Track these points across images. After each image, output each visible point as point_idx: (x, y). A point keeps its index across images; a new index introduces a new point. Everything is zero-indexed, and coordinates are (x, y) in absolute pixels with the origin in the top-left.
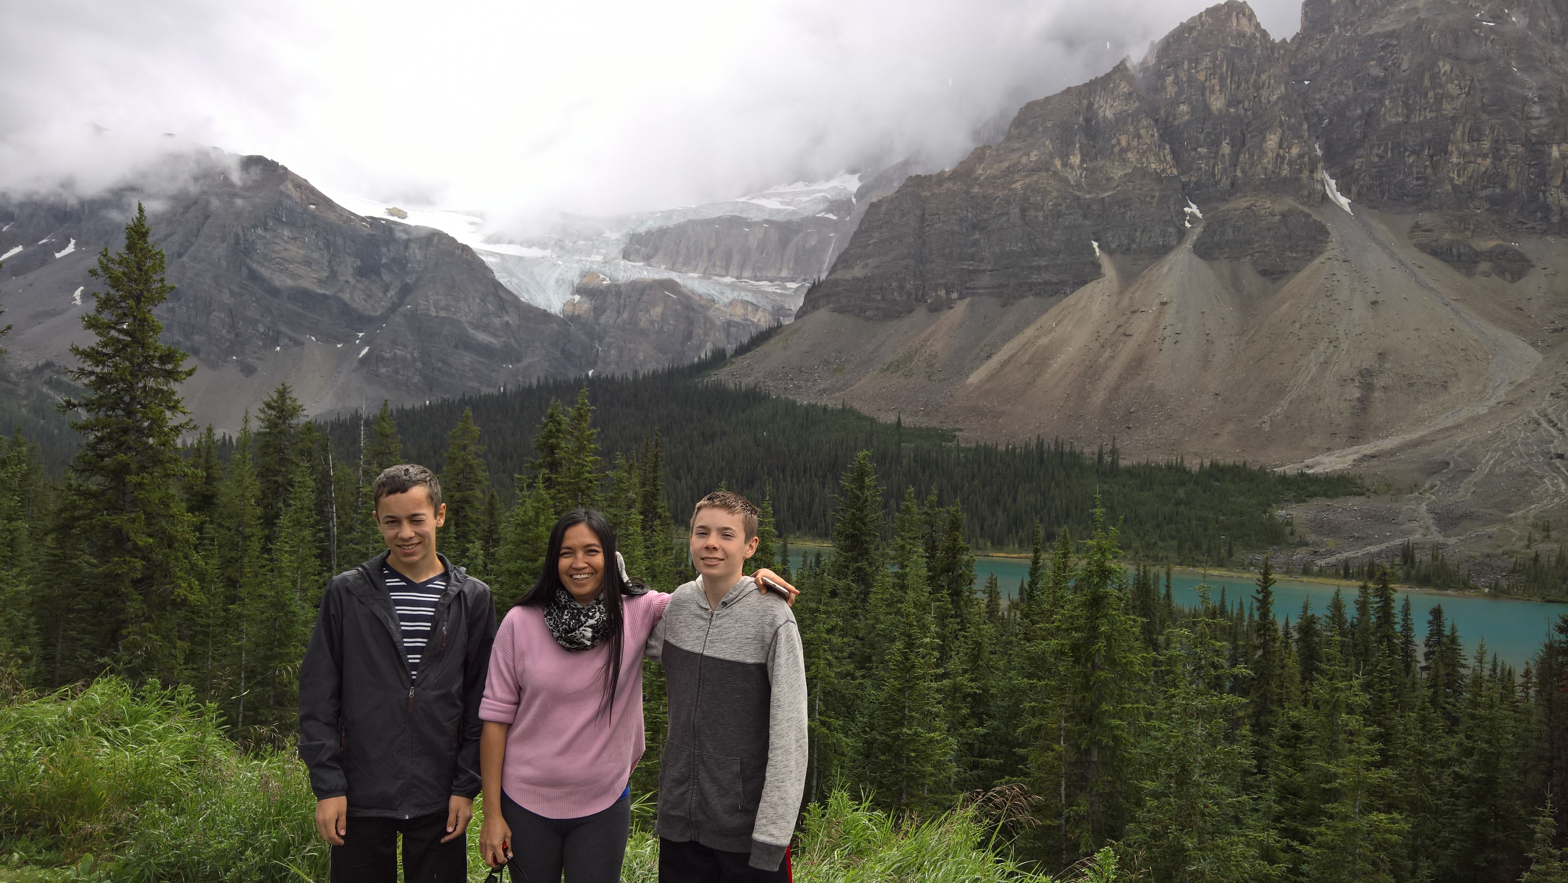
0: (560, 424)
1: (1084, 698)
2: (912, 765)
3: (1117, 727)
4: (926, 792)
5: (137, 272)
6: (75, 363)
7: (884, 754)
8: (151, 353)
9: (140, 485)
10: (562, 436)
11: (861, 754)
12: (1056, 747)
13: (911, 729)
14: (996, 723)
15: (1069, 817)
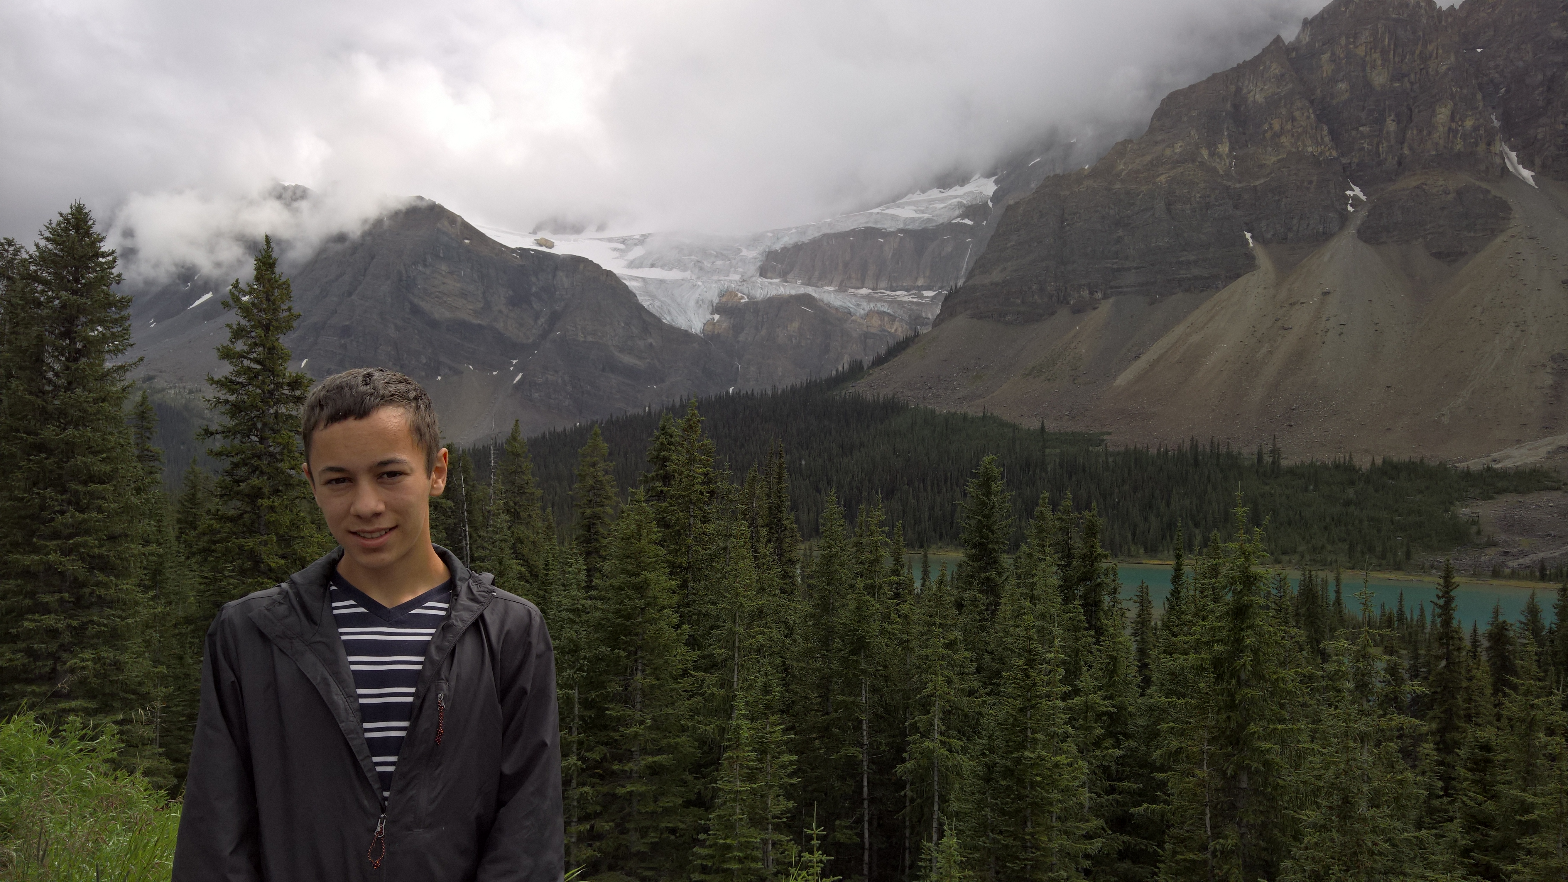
0: (671, 437)
1: (1229, 717)
2: (1036, 791)
3: (1268, 751)
4: (1054, 820)
5: (265, 302)
6: (211, 392)
7: (1005, 779)
8: (281, 380)
9: (272, 508)
10: (673, 448)
11: (981, 778)
12: (1198, 772)
13: (1034, 752)
14: (1133, 744)
15: (1215, 850)
